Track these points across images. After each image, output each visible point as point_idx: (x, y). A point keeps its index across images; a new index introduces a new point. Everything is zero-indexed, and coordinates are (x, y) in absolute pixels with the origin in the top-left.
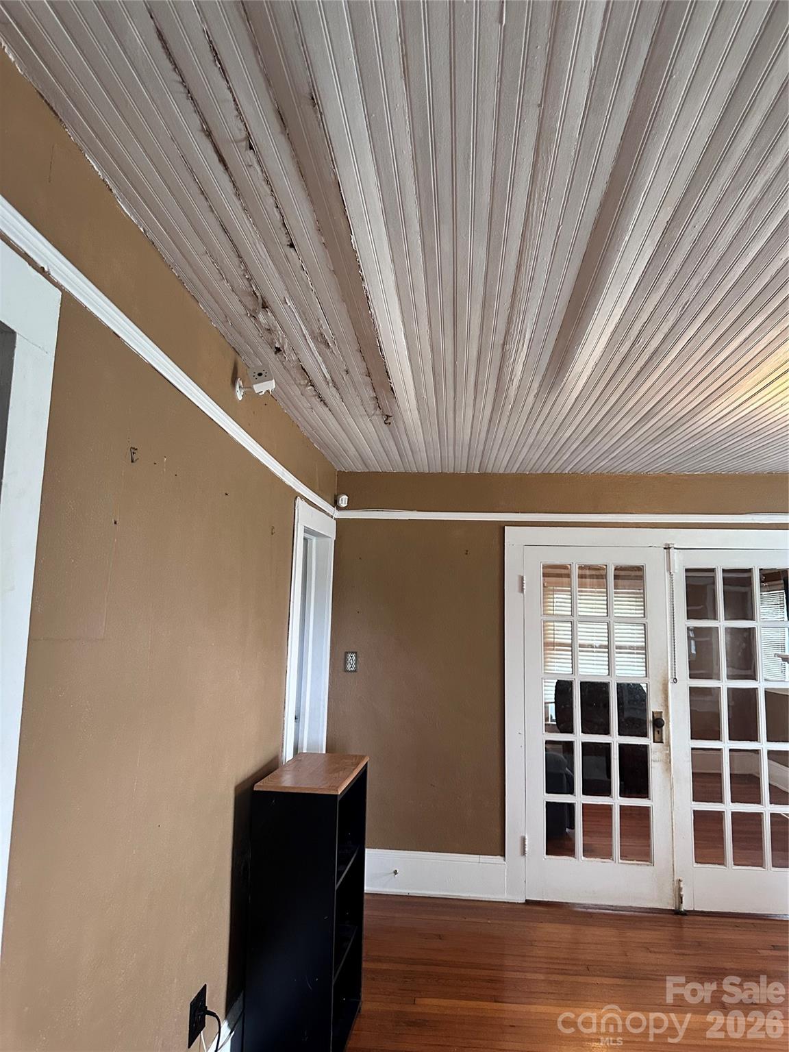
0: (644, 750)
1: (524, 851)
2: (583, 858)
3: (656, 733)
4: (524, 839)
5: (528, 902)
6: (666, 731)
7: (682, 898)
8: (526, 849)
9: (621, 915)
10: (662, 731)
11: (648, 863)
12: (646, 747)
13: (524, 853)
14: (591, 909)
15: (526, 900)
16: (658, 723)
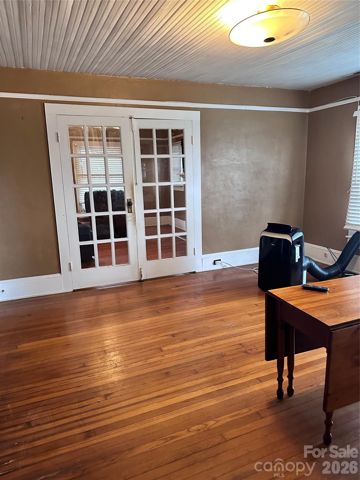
0: (124, 217)
1: (71, 269)
2: (99, 267)
3: (129, 208)
4: (70, 264)
5: (74, 291)
6: (133, 207)
7: (142, 275)
8: (72, 268)
9: (117, 287)
10: (131, 207)
11: (128, 264)
12: (125, 215)
13: (70, 270)
14: (104, 287)
15: (73, 290)
16: (130, 204)
